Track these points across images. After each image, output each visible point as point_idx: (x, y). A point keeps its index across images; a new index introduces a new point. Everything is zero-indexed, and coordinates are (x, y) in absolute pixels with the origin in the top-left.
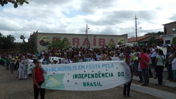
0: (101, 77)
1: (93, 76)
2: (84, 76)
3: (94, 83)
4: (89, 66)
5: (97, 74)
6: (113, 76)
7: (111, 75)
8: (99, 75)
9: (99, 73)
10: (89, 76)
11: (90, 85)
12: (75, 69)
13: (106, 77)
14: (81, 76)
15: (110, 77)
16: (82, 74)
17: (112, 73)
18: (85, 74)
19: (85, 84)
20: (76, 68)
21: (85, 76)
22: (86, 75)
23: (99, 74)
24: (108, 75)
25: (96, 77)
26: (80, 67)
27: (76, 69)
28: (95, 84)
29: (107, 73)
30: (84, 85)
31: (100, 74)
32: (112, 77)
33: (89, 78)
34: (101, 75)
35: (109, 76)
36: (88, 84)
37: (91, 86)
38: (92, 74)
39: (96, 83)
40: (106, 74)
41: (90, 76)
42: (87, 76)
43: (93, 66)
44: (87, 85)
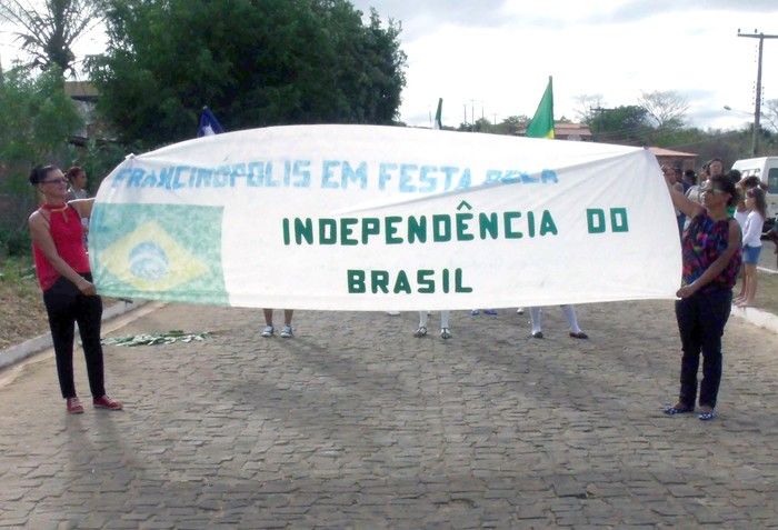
0: (470, 237)
1: (417, 230)
2: (356, 232)
3: (421, 274)
4: (395, 174)
5: (446, 218)
6: (555, 232)
7: (543, 225)
8: (461, 227)
9: (464, 210)
10: (390, 231)
11: (391, 285)
12: (293, 179)
13: (509, 234)
14: (337, 232)
15: (532, 233)
16: (345, 222)
17: (547, 216)
18: (366, 222)
19: (361, 282)
20: (307, 174)
21: (366, 233)
22: (371, 226)
23: (460, 218)
24: (519, 225)
25: (437, 238)
26: (337, 172)
27: (305, 184)
28: (426, 278)
29: (517, 215)
30: (351, 282)
31: (469, 216)
32: (549, 234)
33: (390, 240)
34: (473, 227)
35: (525, 230)
36: (380, 281)
37: (397, 290)
38: (412, 220)
39: (431, 272)
40: (508, 216)
41: (402, 230)
42: (376, 231)
43: (423, 177)
44: (375, 283)
